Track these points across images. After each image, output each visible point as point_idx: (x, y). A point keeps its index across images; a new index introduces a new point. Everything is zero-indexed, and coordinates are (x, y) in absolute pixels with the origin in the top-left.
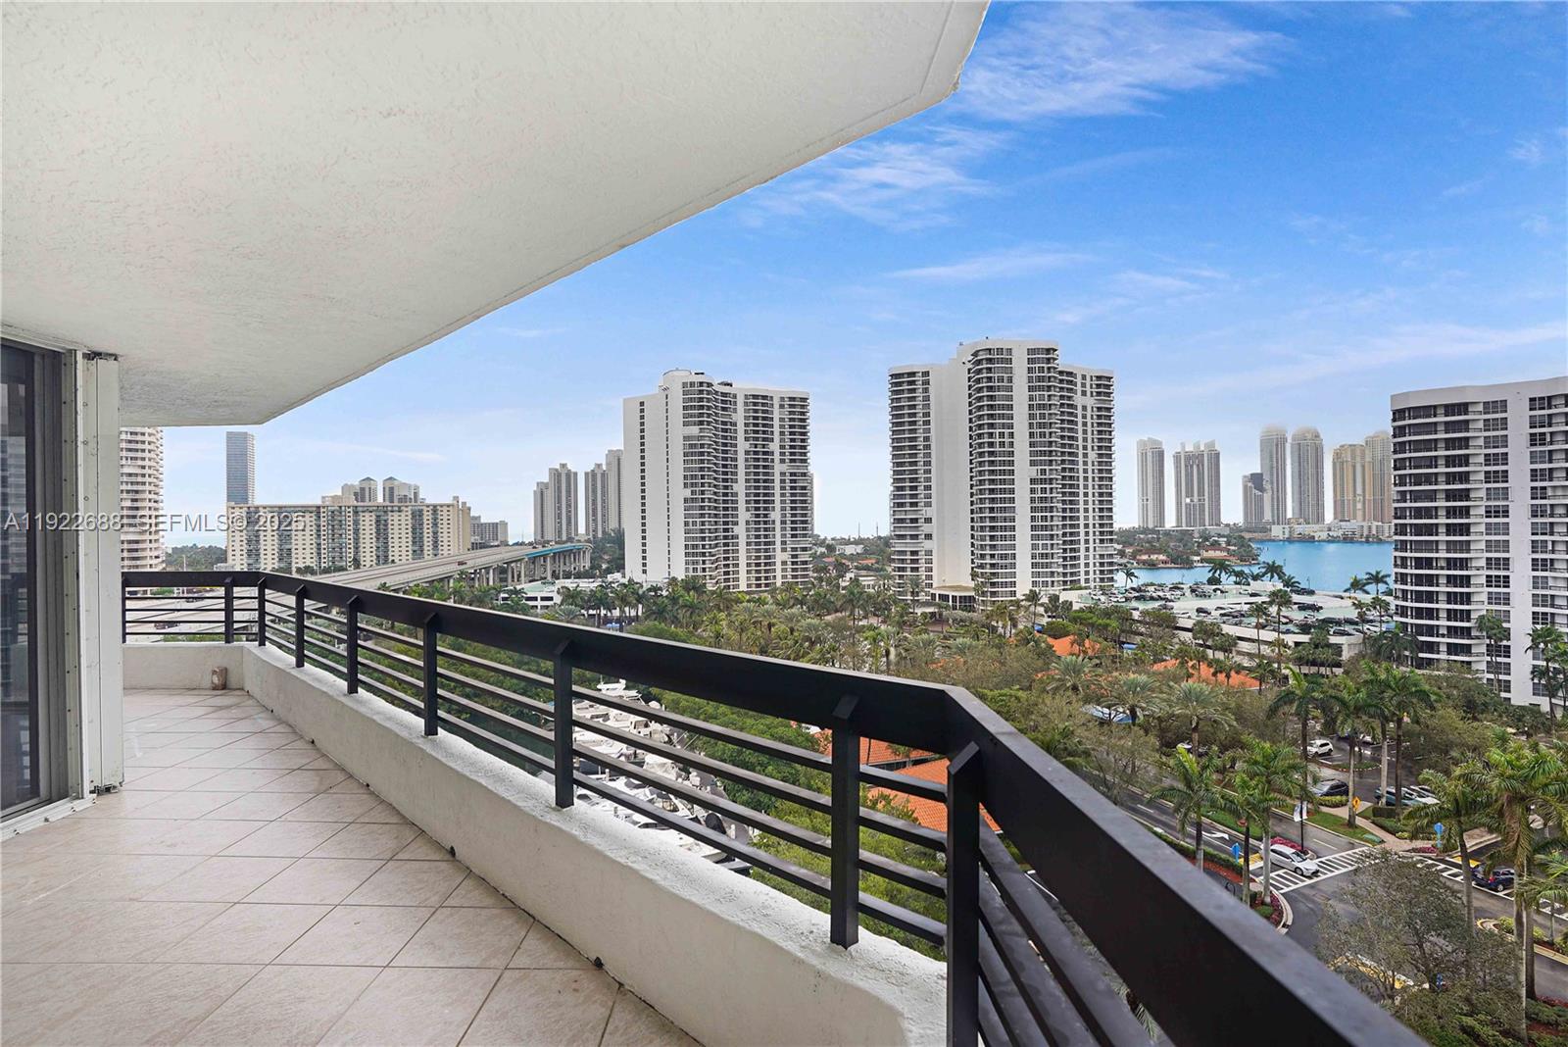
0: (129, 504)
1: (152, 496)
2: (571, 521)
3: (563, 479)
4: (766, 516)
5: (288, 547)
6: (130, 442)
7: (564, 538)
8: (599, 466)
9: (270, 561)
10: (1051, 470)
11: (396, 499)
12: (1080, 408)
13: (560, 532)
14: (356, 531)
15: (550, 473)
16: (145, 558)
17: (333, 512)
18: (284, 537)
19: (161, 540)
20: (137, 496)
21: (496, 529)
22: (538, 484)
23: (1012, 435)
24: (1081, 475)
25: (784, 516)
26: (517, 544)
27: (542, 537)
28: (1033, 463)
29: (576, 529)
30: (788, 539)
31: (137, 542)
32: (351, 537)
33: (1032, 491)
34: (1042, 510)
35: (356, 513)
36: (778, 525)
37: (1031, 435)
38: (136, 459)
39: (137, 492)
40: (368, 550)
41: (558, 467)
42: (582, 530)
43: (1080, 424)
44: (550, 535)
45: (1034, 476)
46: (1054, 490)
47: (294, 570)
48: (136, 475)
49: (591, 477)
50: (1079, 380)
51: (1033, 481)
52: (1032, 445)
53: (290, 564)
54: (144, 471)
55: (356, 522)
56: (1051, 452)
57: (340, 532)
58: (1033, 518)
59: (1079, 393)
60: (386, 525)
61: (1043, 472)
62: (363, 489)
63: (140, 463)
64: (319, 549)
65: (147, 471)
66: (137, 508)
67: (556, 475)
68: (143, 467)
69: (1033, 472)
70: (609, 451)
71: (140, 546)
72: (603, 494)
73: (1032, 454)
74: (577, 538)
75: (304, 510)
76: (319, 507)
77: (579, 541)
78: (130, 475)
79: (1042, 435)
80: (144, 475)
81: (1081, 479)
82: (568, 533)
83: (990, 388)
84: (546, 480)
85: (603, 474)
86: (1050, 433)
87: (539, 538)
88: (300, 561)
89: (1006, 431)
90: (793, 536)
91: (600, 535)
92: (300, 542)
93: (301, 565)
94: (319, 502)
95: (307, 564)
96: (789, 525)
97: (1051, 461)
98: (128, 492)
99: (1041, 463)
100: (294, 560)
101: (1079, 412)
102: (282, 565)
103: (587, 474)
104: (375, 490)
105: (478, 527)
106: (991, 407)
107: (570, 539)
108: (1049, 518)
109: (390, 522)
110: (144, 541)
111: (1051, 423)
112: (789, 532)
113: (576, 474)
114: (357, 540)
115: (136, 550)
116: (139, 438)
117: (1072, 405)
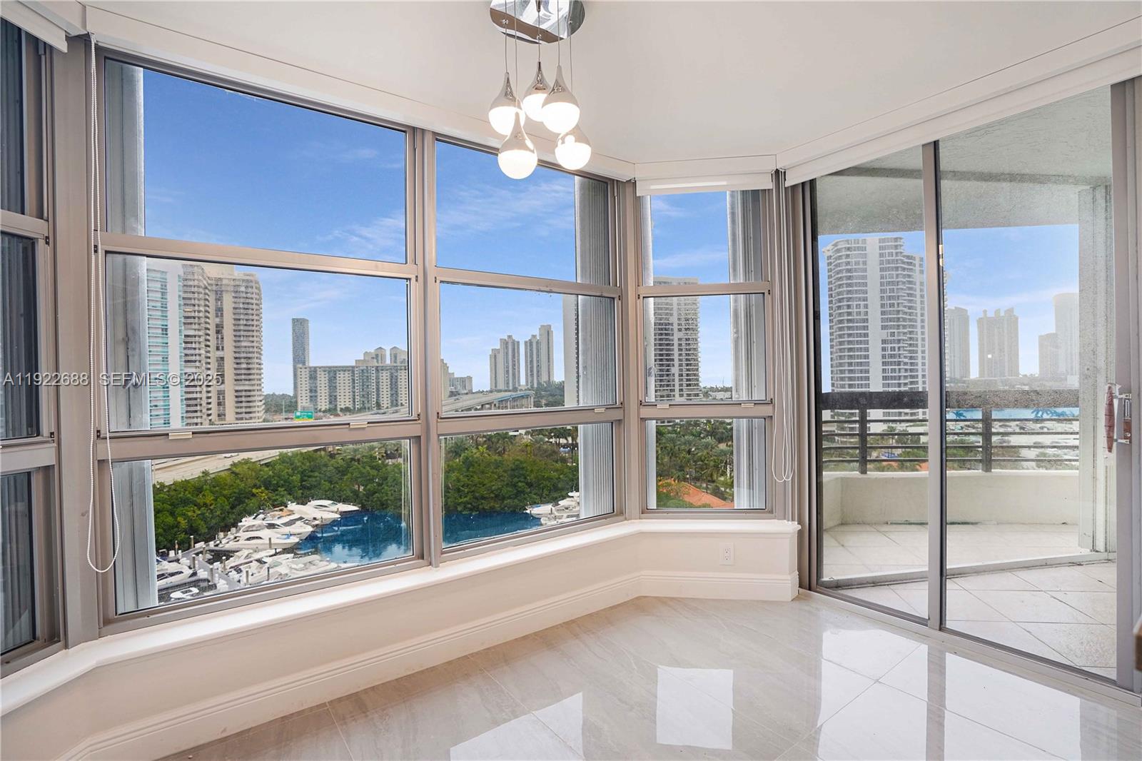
0: (244, 366)
1: (258, 361)
2: (516, 376)
3: (509, 346)
4: (668, 370)
5: (335, 394)
6: (246, 325)
7: (511, 388)
8: (534, 336)
9: (323, 404)
10: (898, 332)
11: (398, 361)
12: (918, 284)
13: (508, 383)
14: (378, 383)
15: (501, 342)
16: (255, 401)
17: (362, 371)
18: (332, 387)
19: (263, 390)
20: (250, 361)
21: (466, 381)
22: (492, 350)
23: (866, 306)
24: (920, 336)
25: (681, 370)
26: (479, 392)
27: (496, 387)
28: (884, 328)
29: (519, 382)
30: (684, 387)
31: (250, 391)
32: (374, 387)
33: (884, 349)
34: (891, 363)
35: (377, 370)
36: (677, 378)
37: (883, 305)
38: (249, 336)
39: (249, 358)
40: (385, 396)
41: (506, 338)
42: (523, 381)
43: (918, 296)
44: (501, 386)
45: (885, 337)
46: (901, 349)
47: (339, 409)
48: (249, 347)
49: (529, 344)
50: (917, 262)
51: (884, 342)
52: (883, 313)
53: (336, 405)
54: (252, 344)
55: (377, 378)
56: (899, 318)
57: (367, 384)
58: (884, 371)
59: (917, 271)
60: (397, 379)
61: (893, 334)
62: (377, 355)
63: (251, 339)
64: (354, 396)
65: (255, 344)
66: (249, 369)
67: (505, 343)
68: (253, 342)
69: (885, 334)
70: (542, 326)
71: (252, 393)
72: (538, 356)
73: (883, 320)
74: (519, 388)
75: (344, 369)
76: (353, 367)
77: (521, 390)
78: (245, 347)
79: (892, 305)
80: (253, 347)
81: (920, 340)
82: (514, 385)
83: (849, 271)
84: (498, 347)
85: (538, 343)
86: (898, 304)
87: (494, 388)
88: (343, 403)
89: (862, 303)
90: (688, 385)
91: (535, 385)
92: (342, 391)
93: (343, 407)
94: (353, 364)
95: (347, 406)
96: (685, 377)
97: (898, 326)
98: (245, 358)
99: (891, 327)
100: (338, 403)
101: (918, 287)
102: (331, 406)
103: (526, 342)
104: (385, 355)
105: (453, 381)
106: (849, 285)
107: (515, 389)
108: (897, 370)
109: (399, 377)
110: (254, 390)
111: (898, 296)
112: (685, 383)
113: (518, 342)
114: (378, 389)
115: (249, 396)
116: (250, 323)
117: (912, 281)
